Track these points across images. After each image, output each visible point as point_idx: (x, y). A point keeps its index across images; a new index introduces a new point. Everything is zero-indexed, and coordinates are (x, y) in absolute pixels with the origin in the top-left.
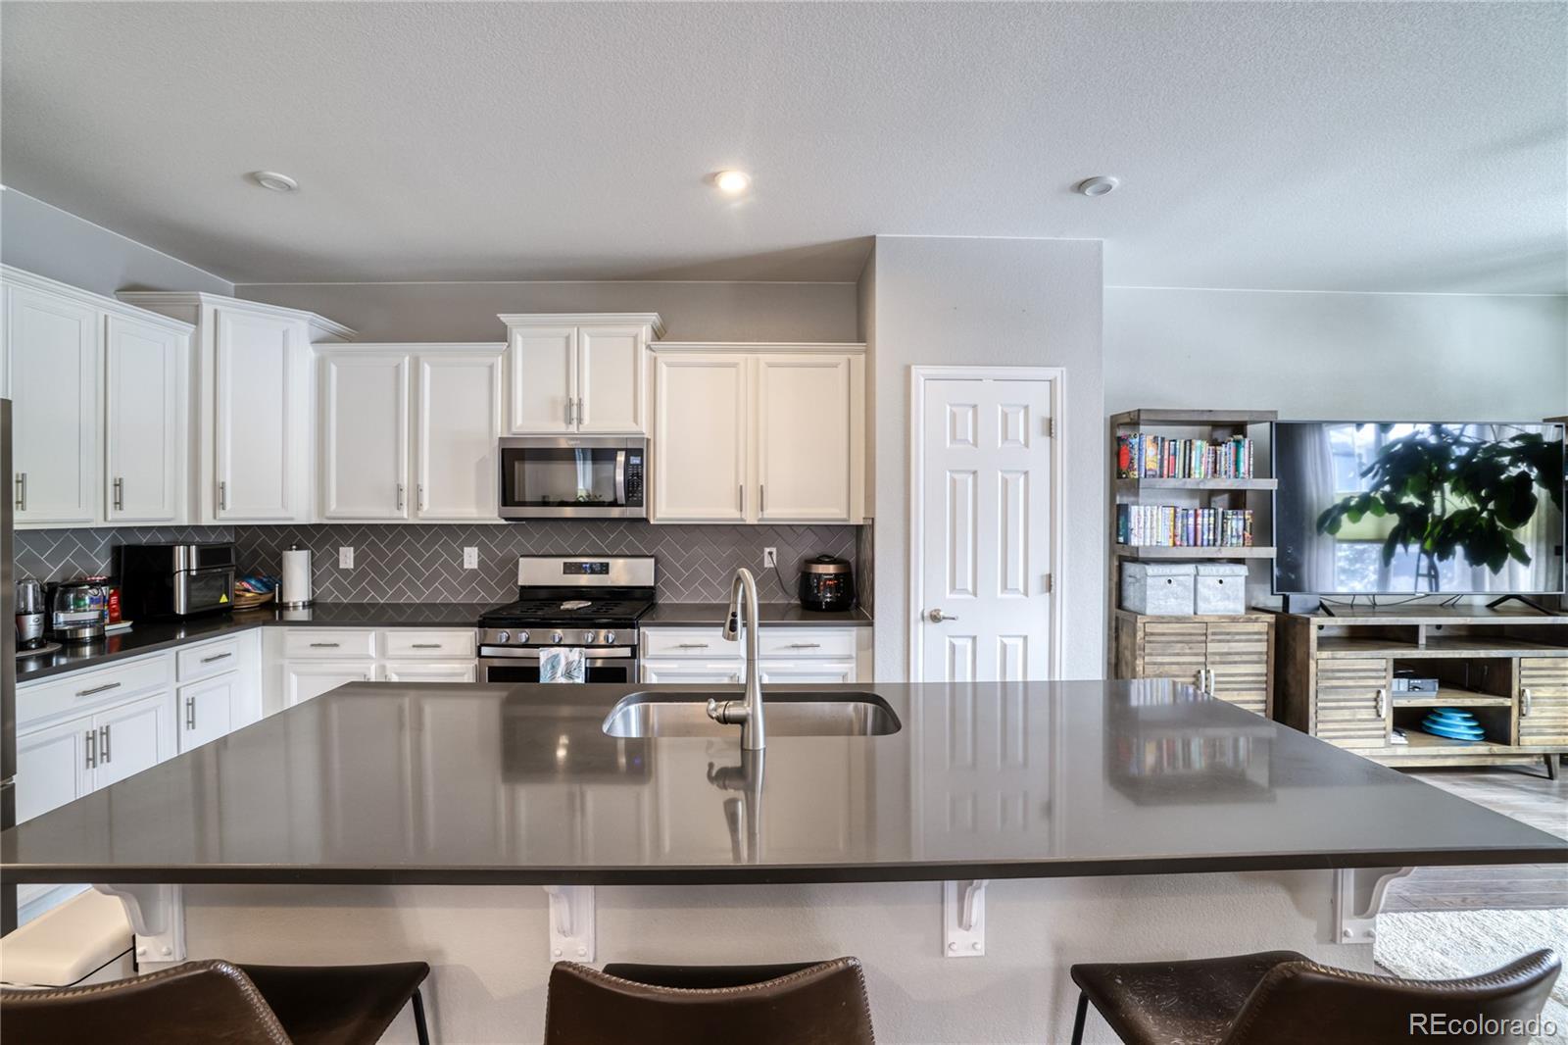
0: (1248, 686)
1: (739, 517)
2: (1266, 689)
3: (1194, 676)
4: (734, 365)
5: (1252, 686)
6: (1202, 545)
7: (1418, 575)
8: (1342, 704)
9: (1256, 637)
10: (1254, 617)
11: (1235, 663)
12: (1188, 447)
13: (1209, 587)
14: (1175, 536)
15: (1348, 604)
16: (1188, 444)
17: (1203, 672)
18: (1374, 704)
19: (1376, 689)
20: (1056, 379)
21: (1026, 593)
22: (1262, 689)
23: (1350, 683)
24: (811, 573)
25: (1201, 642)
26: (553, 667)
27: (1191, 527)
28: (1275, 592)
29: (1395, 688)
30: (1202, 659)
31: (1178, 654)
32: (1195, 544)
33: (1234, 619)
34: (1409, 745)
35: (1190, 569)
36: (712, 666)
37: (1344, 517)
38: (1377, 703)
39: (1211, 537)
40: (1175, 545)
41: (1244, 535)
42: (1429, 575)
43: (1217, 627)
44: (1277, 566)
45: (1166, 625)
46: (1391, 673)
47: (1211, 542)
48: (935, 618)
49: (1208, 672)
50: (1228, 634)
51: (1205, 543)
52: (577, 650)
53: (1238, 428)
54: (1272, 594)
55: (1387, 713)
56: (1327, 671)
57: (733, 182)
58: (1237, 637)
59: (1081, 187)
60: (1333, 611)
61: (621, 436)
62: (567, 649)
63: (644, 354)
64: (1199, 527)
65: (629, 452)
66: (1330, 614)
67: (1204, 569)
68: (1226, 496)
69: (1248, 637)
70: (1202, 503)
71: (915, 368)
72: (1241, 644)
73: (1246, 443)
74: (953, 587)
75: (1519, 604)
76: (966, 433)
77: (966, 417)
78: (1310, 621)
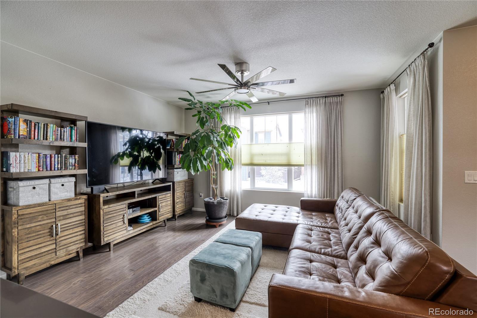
0: (77, 226)
2: (85, 225)
3: (50, 229)
5: (79, 225)
6: (55, 170)
7: (138, 175)
8: (112, 223)
9: (80, 205)
10: (78, 197)
11: (71, 218)
12: (46, 127)
13: (57, 188)
14: (39, 166)
15: (116, 187)
16: (46, 125)
17: (54, 226)
18: (122, 219)
19: (123, 215)
22: (83, 225)
23: (115, 215)
25: (53, 213)
27: (49, 163)
28: (88, 187)
29: (129, 213)
30: (54, 220)
31: (40, 221)
32: (51, 170)
33: (69, 200)
34: (133, 229)
35: (47, 181)
37: (119, 159)
38: (123, 219)
39: (59, 166)
40: (39, 170)
41: (75, 165)
43: (61, 204)
44: (88, 176)
45: (32, 209)
46: (127, 208)
47: (59, 169)
49: (57, 225)
50: (67, 206)
51: (56, 169)
53: (73, 122)
54: (87, 187)
55: (126, 221)
56: (107, 212)
58: (71, 207)
60: (109, 191)
64: (53, 162)
66: (108, 192)
67: (54, 180)
68: (68, 150)
69: (76, 206)
70: (54, 152)
72: (74, 209)
73: (76, 128)
75: (159, 181)
78: (100, 195)
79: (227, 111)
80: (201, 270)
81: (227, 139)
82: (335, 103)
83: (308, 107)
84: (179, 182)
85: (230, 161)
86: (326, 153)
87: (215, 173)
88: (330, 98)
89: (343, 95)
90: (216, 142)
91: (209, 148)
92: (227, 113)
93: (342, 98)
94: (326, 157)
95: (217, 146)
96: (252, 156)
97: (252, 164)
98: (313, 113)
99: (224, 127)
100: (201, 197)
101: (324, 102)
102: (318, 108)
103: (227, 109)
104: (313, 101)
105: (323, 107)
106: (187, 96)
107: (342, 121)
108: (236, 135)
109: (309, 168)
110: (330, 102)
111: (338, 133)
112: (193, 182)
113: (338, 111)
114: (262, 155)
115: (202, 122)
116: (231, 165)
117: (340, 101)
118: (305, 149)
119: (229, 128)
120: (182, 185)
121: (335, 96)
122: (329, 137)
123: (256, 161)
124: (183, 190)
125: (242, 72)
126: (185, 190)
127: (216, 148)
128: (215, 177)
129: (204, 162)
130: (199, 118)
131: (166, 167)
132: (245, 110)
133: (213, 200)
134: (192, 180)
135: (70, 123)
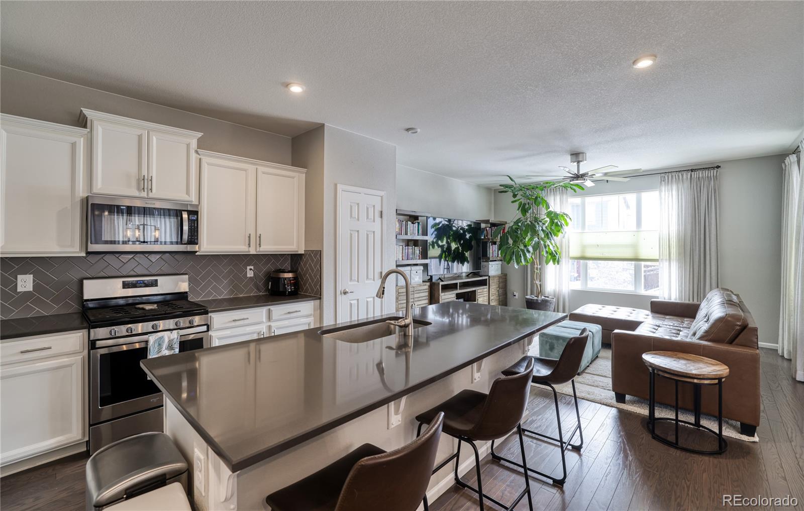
1: (247, 250)
4: (245, 170)
6: (410, 260)
9: (426, 291)
10: (425, 284)
11: (421, 300)
12: (406, 224)
13: (414, 274)
14: (403, 256)
16: (406, 222)
17: (413, 305)
20: (383, 196)
21: (374, 280)
24: (280, 278)
25: (412, 294)
26: (159, 345)
28: (428, 275)
30: (413, 300)
32: (408, 259)
33: (421, 286)
35: (409, 268)
36: (249, 329)
39: (412, 257)
40: (403, 260)
41: (419, 256)
42: (447, 268)
43: (416, 288)
46: (457, 298)
47: (412, 259)
48: (345, 293)
50: (419, 290)
52: (175, 332)
56: (443, 299)
57: (296, 89)
58: (421, 291)
59: (408, 130)
61: (185, 203)
62: (169, 332)
63: (194, 156)
65: (190, 213)
66: (442, 281)
67: (414, 268)
68: (413, 242)
69: (419, 292)
70: (404, 244)
71: (338, 185)
72: (422, 294)
73: (420, 223)
74: (351, 279)
75: (475, 274)
76: (355, 215)
77: (355, 209)
78: (439, 283)
79: (551, 192)
80: (550, 341)
81: (553, 228)
82: (707, 179)
83: (665, 183)
84: (494, 277)
85: (557, 254)
86: (692, 243)
87: (539, 267)
88: (698, 172)
89: (720, 167)
90: (542, 232)
91: (535, 240)
93: (717, 171)
94: (692, 251)
95: (543, 236)
96: (584, 247)
97: (584, 258)
98: (672, 191)
99: (549, 214)
100: (515, 297)
101: (689, 177)
102: (680, 185)
104: (672, 176)
105: (687, 184)
106: (509, 182)
107: (718, 202)
108: (563, 222)
109: (666, 264)
110: (699, 178)
111: (711, 218)
112: (506, 278)
113: (710, 189)
114: (598, 246)
115: (524, 209)
116: (559, 259)
117: (714, 176)
118: (659, 238)
119: (556, 215)
120: (496, 280)
121: (706, 168)
122: (697, 224)
123: (589, 254)
124: (497, 286)
125: (578, 162)
126: (499, 287)
127: (542, 239)
128: (539, 272)
129: (527, 254)
130: (520, 204)
131: (480, 259)
132: (576, 192)
133: (536, 298)
134: (506, 275)
135: (414, 218)
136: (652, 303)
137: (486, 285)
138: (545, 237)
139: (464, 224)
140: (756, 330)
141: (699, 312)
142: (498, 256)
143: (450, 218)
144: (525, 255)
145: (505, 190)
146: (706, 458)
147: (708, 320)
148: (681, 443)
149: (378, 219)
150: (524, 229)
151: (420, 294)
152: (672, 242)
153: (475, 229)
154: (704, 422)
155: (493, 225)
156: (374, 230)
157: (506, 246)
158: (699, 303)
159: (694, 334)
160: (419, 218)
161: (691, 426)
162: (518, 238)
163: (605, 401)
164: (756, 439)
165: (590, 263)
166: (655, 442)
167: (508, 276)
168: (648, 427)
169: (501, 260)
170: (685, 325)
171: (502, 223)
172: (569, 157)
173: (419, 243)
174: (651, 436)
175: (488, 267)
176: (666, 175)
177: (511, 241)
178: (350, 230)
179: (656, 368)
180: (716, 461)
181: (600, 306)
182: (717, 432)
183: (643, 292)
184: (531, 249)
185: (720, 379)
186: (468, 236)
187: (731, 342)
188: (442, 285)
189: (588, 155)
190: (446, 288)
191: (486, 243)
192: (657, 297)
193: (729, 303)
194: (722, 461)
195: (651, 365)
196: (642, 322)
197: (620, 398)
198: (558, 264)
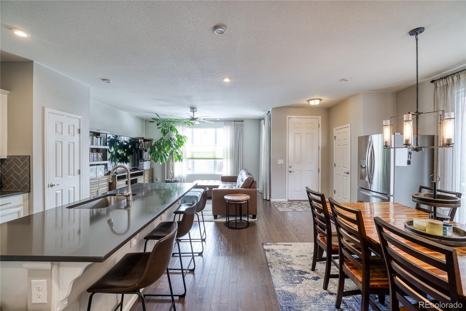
3: (97, 192)
6: (96, 161)
9: (106, 181)
10: (106, 176)
11: (104, 187)
13: (98, 171)
17: (99, 190)
20: (81, 119)
21: (74, 175)
25: (98, 184)
30: (98, 187)
31: (94, 187)
33: (103, 178)
35: (96, 167)
39: (97, 159)
41: (101, 159)
43: (100, 180)
45: (92, 181)
48: (52, 186)
50: (102, 181)
54: (107, 171)
59: (104, 80)
60: (118, 174)
67: (98, 166)
68: (96, 150)
70: (91, 151)
71: (46, 109)
72: (104, 183)
73: (102, 138)
74: (56, 176)
75: (134, 169)
76: (59, 130)
77: (59, 126)
78: (116, 175)
79: (177, 124)
81: (179, 143)
82: (239, 125)
83: (226, 126)
84: (147, 170)
85: (181, 156)
87: (172, 163)
88: (237, 122)
90: (174, 145)
91: (171, 149)
92: (177, 126)
93: (242, 122)
94: (235, 154)
95: (175, 147)
96: (192, 153)
97: (193, 158)
98: (228, 129)
99: (177, 136)
100: (158, 181)
101: (234, 124)
102: (231, 127)
103: (177, 123)
104: (228, 123)
105: (233, 126)
106: (156, 117)
108: (184, 140)
109: (226, 160)
110: (237, 124)
112: (153, 171)
113: (241, 129)
114: (199, 152)
115: (164, 133)
116: (182, 159)
117: (241, 124)
118: (224, 149)
119: (181, 137)
120: (148, 172)
121: (239, 121)
122: (236, 144)
123: (195, 157)
124: (148, 175)
125: (194, 112)
126: (149, 176)
127: (174, 149)
128: (172, 166)
129: (167, 157)
130: (162, 130)
131: (138, 160)
132: (190, 126)
133: (171, 180)
134: (153, 169)
135: (97, 134)
136: (222, 177)
137: (143, 175)
138: (175, 148)
139: (126, 139)
140: (256, 182)
141: (238, 179)
142: (148, 158)
143: (117, 135)
144: (165, 157)
145: (153, 121)
146: (244, 229)
147: (243, 181)
148: (237, 227)
149: (77, 135)
150: (165, 143)
151: (103, 183)
152: (228, 151)
153: (134, 142)
154: (243, 218)
155: (145, 140)
156: (74, 142)
157: (155, 153)
158: (237, 176)
159: (239, 187)
160: (101, 134)
161: (239, 221)
162: (161, 148)
163: (210, 220)
164: (256, 219)
165: (195, 160)
166: (229, 230)
167: (154, 169)
168: (226, 225)
169: (150, 161)
170: (234, 185)
171: (151, 139)
172: (189, 109)
173: (101, 150)
174: (228, 228)
175: (143, 164)
176: (227, 122)
177: (157, 150)
178: (55, 141)
179: (230, 200)
180: (247, 229)
181: (201, 181)
182: (247, 220)
183: (217, 173)
184: (168, 154)
185: (248, 200)
186: (130, 146)
187: (250, 187)
188: (117, 177)
189: (198, 109)
190: (120, 178)
191: (142, 151)
192: (223, 175)
193: (248, 174)
194: (249, 229)
195: (228, 200)
196: (219, 186)
197: (215, 217)
198: (182, 161)
